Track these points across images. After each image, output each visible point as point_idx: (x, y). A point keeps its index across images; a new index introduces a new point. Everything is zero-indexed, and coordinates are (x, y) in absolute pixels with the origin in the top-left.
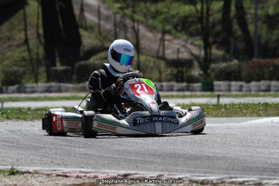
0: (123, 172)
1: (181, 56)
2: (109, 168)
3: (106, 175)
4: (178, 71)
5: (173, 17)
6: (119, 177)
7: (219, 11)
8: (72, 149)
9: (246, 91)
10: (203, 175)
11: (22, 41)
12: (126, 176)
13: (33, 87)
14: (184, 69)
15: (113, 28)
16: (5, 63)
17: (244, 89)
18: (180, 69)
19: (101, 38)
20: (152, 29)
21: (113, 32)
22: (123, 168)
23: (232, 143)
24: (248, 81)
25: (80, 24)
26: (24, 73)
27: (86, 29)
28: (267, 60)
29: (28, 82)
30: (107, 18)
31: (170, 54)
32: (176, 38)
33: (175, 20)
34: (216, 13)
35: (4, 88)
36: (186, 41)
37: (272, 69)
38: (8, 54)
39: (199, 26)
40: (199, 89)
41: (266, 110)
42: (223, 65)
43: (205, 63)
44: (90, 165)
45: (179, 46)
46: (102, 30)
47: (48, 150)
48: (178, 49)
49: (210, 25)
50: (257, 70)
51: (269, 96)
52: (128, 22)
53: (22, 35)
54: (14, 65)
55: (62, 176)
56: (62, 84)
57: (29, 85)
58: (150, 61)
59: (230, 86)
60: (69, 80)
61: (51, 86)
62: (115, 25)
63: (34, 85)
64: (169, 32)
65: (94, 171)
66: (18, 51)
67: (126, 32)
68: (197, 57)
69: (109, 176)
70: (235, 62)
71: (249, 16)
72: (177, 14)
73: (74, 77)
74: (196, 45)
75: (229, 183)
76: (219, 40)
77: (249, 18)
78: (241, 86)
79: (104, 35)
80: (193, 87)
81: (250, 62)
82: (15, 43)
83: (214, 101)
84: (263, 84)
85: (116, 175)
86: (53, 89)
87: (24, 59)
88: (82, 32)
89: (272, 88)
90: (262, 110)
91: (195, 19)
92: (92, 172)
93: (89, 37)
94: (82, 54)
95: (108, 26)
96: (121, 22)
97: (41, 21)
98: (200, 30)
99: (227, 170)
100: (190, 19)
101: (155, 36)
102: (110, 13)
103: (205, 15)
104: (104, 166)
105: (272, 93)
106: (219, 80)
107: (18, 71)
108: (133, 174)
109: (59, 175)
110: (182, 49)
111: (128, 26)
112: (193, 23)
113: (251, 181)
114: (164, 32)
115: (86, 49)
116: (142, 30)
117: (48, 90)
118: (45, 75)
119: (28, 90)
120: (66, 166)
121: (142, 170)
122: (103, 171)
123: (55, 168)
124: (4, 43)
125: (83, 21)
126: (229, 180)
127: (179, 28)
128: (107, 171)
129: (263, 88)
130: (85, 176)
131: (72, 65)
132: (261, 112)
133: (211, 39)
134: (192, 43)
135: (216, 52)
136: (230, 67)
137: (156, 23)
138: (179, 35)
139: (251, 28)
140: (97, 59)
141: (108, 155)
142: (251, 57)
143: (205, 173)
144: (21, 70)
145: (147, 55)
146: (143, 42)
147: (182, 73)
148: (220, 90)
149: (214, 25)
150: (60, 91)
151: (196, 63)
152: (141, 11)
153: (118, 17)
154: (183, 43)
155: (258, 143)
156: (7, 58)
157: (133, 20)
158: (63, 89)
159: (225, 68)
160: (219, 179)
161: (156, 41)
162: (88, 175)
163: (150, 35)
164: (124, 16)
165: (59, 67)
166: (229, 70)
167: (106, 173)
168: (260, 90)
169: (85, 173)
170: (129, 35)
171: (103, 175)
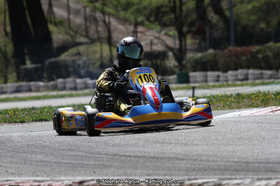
0: (79, 179)
1: (155, 48)
2: (65, 175)
3: (61, 183)
4: (152, 63)
5: (145, 8)
6: (74, 185)
9: (224, 81)
12: (81, 183)
13: (2, 88)
14: (159, 62)
15: (83, 22)
17: (221, 79)
18: (154, 61)
19: (71, 33)
20: (124, 21)
21: (83, 27)
22: (80, 175)
24: (225, 71)
25: (49, 19)
27: (56, 24)
28: (244, 48)
30: (77, 12)
32: (149, 29)
33: (147, 12)
36: (159, 32)
37: (249, 56)
39: (172, 16)
40: (174, 81)
42: (199, 55)
43: (180, 54)
45: (152, 38)
46: (72, 25)
48: (151, 41)
49: (184, 14)
50: (233, 58)
51: (247, 85)
52: (99, 15)
56: (32, 83)
59: (206, 76)
60: (40, 79)
61: (21, 86)
62: (86, 19)
63: (3, 85)
64: (141, 24)
65: (48, 179)
67: (97, 25)
68: (171, 49)
69: (64, 184)
70: (211, 51)
72: (150, 4)
73: (45, 75)
74: (170, 36)
76: (194, 29)
78: (218, 76)
79: (75, 29)
80: (168, 80)
81: (226, 51)
84: (241, 73)
85: (71, 183)
86: (22, 88)
88: (52, 28)
89: (250, 76)
90: (234, 102)
91: (167, 9)
93: (59, 33)
95: (78, 20)
96: (91, 16)
97: (8, 18)
98: (174, 20)
100: (163, 9)
101: (126, 29)
102: (79, 7)
103: (178, 4)
104: (60, 173)
105: (249, 82)
106: (195, 71)
108: (89, 181)
111: (99, 19)
112: (165, 13)
114: (137, 24)
116: (114, 23)
117: (18, 90)
118: (15, 74)
121: (99, 175)
122: (58, 178)
125: (52, 16)
127: (152, 19)
128: (63, 178)
129: (240, 77)
130: (39, 185)
131: (42, 63)
132: (233, 104)
133: (185, 29)
134: (166, 34)
135: (189, 41)
136: (205, 57)
137: (128, 15)
138: (153, 26)
139: (227, 13)
142: (229, 45)
146: (115, 35)
147: (156, 65)
148: (196, 82)
149: (187, 15)
150: (30, 90)
151: (170, 54)
152: (111, 3)
153: (88, 10)
154: (157, 35)
155: (222, 140)
157: (103, 13)
158: (33, 88)
159: (201, 58)
161: (128, 33)
162: (42, 184)
163: (121, 27)
164: (95, 9)
165: (29, 65)
166: (205, 60)
167: (62, 181)
168: (238, 80)
169: (39, 181)
170: (100, 29)
171: (57, 184)
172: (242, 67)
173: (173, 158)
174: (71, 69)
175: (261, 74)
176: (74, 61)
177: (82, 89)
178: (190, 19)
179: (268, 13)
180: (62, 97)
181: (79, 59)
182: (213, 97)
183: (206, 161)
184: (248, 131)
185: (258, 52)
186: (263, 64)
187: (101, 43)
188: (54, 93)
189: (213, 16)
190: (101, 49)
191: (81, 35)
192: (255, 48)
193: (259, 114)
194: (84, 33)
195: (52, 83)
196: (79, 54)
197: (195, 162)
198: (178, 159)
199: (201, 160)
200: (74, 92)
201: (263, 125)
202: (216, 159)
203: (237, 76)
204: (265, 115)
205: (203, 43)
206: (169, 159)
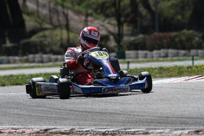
0: (45, 127)
1: (101, 33)
2: (34, 125)
5: (93, 3)
6: (41, 132)
9: (150, 57)
10: (105, 127)
12: (46, 130)
15: (48, 13)
17: (148, 56)
18: (100, 43)
19: (39, 20)
20: (78, 13)
21: (48, 17)
22: (45, 124)
24: (151, 50)
25: (23, 10)
27: (28, 14)
28: (166, 34)
30: (44, 6)
32: (96, 19)
33: (95, 6)
36: (103, 21)
37: (169, 40)
39: (113, 9)
42: (132, 38)
43: (119, 37)
45: (98, 25)
46: (40, 15)
48: (98, 28)
50: (158, 41)
51: (167, 61)
52: (59, 8)
56: (11, 58)
59: (137, 54)
60: (16, 54)
61: (2, 59)
62: (50, 11)
64: (91, 15)
65: (23, 127)
67: (58, 15)
68: (113, 34)
69: (34, 131)
70: (141, 36)
73: (20, 52)
74: (111, 24)
76: (129, 19)
77: (151, 2)
78: (146, 54)
79: (42, 18)
81: (152, 36)
83: (125, 66)
84: (162, 52)
85: (38, 130)
86: (4, 61)
88: (25, 17)
89: (169, 55)
90: (158, 73)
91: (110, 4)
92: (21, 128)
93: (30, 21)
95: (45, 12)
96: (54, 9)
98: (114, 13)
100: (107, 5)
101: (80, 18)
102: (46, 2)
103: (117, 1)
104: (31, 123)
105: (169, 58)
106: (129, 49)
108: (52, 129)
110: (101, 28)
111: (60, 11)
112: (107, 8)
113: (140, 131)
114: (87, 15)
115: (28, 30)
116: (71, 14)
117: (0, 63)
122: (29, 127)
125: (25, 9)
127: (99, 11)
128: (32, 127)
129: (162, 55)
130: (16, 132)
131: (18, 43)
132: (157, 75)
133: (122, 19)
134: (108, 23)
135: (125, 28)
136: (137, 40)
137: (81, 8)
138: (98, 16)
139: (153, 8)
143: (107, 126)
146: (72, 24)
147: (101, 45)
148: (130, 58)
149: (124, 9)
150: (9, 62)
151: (112, 37)
153: (52, 5)
154: (101, 23)
157: (63, 6)
158: (12, 61)
159: (134, 41)
160: (116, 130)
161: (81, 22)
162: (18, 131)
163: (76, 17)
164: (57, 4)
165: (8, 44)
166: (136, 42)
167: (32, 129)
168: (160, 57)
170: (61, 18)
171: (29, 131)
172: (163, 48)
173: (113, 113)
174: (39, 48)
175: (178, 53)
176: (41, 42)
177: (47, 62)
178: (126, 12)
179: (183, 8)
180: (32, 67)
181: (45, 40)
183: (137, 116)
184: (168, 94)
185: (176, 36)
186: (179, 46)
187: (61, 29)
188: (26, 65)
189: (143, 10)
190: (61, 33)
191: (47, 23)
192: (173, 34)
193: (176, 82)
194: (49, 21)
195: (25, 57)
196: (45, 36)
197: (130, 117)
198: (116, 114)
199: (134, 115)
200: (41, 65)
201: (179, 90)
202: (144, 114)
203: (160, 54)
204: (181, 83)
205: (135, 30)
206: (111, 113)
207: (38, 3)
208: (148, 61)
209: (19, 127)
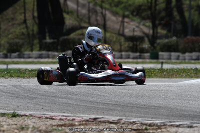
0: (93, 116)
1: (136, 34)
2: (83, 114)
4: (134, 45)
5: (130, 5)
6: (90, 120)
7: (164, 2)
8: (57, 99)
9: (182, 60)
10: (150, 119)
11: (22, 21)
12: (95, 119)
13: (29, 54)
14: (138, 43)
15: (87, 13)
16: (10, 36)
17: (181, 58)
18: (135, 43)
19: (78, 20)
20: (115, 14)
21: (87, 16)
22: (93, 114)
23: (172, 97)
24: (184, 52)
25: (63, 9)
26: (23, 44)
27: (68, 13)
28: (198, 38)
29: (26, 50)
30: (84, 6)
31: (128, 32)
32: (132, 20)
33: (132, 8)
34: (162, 3)
35: (9, 54)
36: (139, 23)
38: (12, 30)
39: (149, 12)
40: (148, 57)
41: (196, 73)
42: (166, 41)
43: (153, 39)
44: (70, 111)
45: (134, 27)
46: (79, 14)
47: (40, 100)
48: (134, 29)
49: (157, 12)
50: (190, 44)
51: (199, 63)
52: (98, 8)
53: (22, 17)
54: (16, 38)
55: (50, 118)
56: (50, 53)
57: (27, 53)
58: (113, 37)
59: (170, 56)
61: (42, 54)
62: (89, 11)
63: (30, 53)
64: (127, 17)
65: (72, 115)
66: (19, 28)
67: (97, 15)
68: (147, 35)
69: (84, 119)
70: (174, 38)
71: (185, 6)
72: (134, 3)
73: (59, 47)
74: (146, 26)
75: (169, 126)
76: (163, 22)
77: (185, 7)
78: (179, 56)
79: (81, 17)
80: (144, 56)
81: (185, 39)
82: (17, 22)
83: (159, 66)
84: (194, 54)
85: (88, 119)
86: (44, 56)
87: (23, 34)
88: (65, 15)
91: (146, 8)
92: (71, 116)
93: (70, 19)
94: (65, 31)
95: (84, 11)
96: (93, 9)
97: (35, 7)
98: (150, 15)
99: (168, 116)
100: (143, 7)
101: (117, 19)
102: (85, 2)
103: (153, 4)
104: (79, 112)
106: (162, 51)
107: (19, 42)
108: (100, 118)
109: (47, 118)
110: (136, 29)
111: (98, 11)
112: (145, 10)
113: (185, 124)
114: (124, 16)
115: (68, 27)
116: (108, 15)
117: (40, 57)
118: (38, 46)
119: (26, 56)
120: (52, 111)
121: (107, 115)
122: (79, 115)
123: (45, 113)
124: (9, 22)
125: (66, 8)
126: (169, 124)
127: (135, 14)
128: (82, 115)
129: (194, 57)
130: (66, 119)
131: (58, 39)
132: (193, 75)
133: (157, 22)
134: (144, 25)
135: (161, 31)
136: (170, 42)
137: (118, 10)
138: (135, 18)
140: (75, 35)
141: (83, 104)
142: (186, 35)
143: (152, 118)
144: (21, 41)
145: (112, 33)
146: (109, 23)
147: (137, 46)
148: (163, 59)
149: (160, 12)
150: (48, 57)
151: (146, 39)
153: (91, 5)
154: (137, 25)
155: (190, 97)
156: (12, 33)
157: (102, 7)
158: (51, 56)
159: (168, 42)
160: (162, 123)
161: (118, 22)
162: (68, 118)
163: (113, 18)
164: (96, 4)
165: (48, 40)
166: (170, 44)
167: (82, 117)
168: (192, 59)
169: (66, 116)
170: (99, 18)
171: (79, 119)
172: (195, 51)
176: (79, 39)
181: (82, 38)
182: (179, 69)
191: (85, 22)
194: (87, 21)
196: (83, 34)
207: (78, 3)
208: (180, 63)
209: (69, 115)
